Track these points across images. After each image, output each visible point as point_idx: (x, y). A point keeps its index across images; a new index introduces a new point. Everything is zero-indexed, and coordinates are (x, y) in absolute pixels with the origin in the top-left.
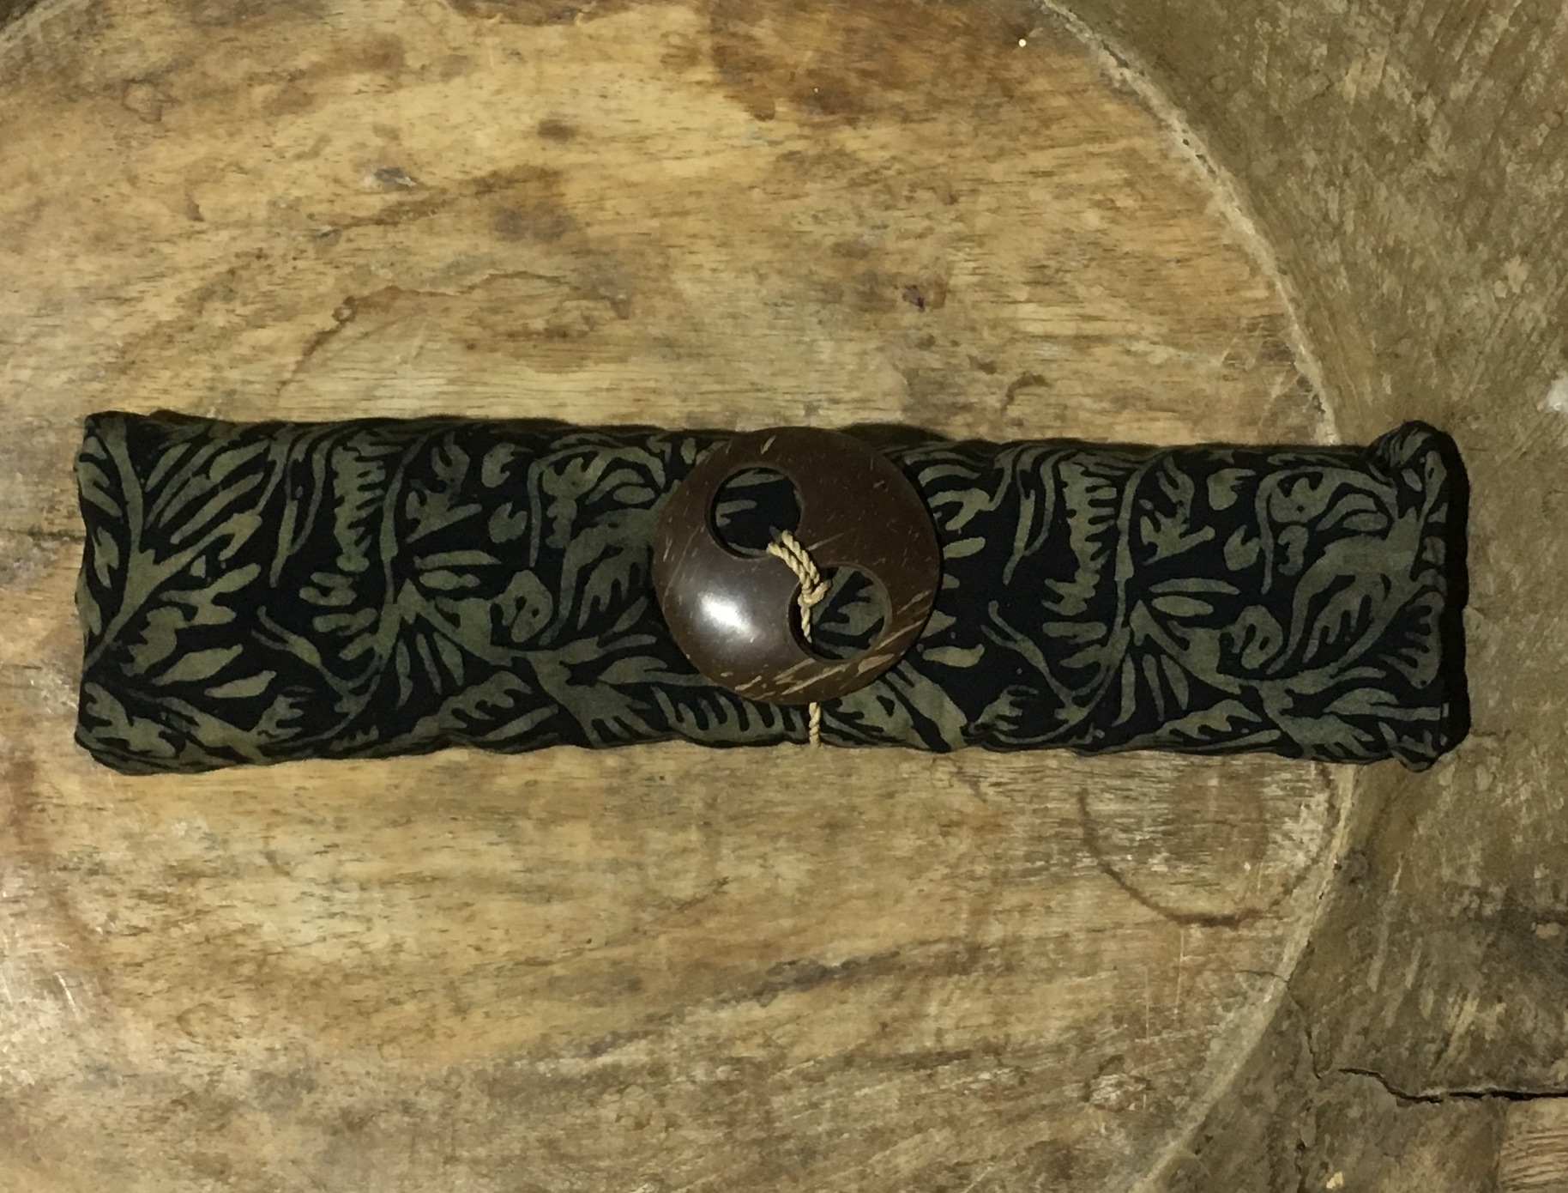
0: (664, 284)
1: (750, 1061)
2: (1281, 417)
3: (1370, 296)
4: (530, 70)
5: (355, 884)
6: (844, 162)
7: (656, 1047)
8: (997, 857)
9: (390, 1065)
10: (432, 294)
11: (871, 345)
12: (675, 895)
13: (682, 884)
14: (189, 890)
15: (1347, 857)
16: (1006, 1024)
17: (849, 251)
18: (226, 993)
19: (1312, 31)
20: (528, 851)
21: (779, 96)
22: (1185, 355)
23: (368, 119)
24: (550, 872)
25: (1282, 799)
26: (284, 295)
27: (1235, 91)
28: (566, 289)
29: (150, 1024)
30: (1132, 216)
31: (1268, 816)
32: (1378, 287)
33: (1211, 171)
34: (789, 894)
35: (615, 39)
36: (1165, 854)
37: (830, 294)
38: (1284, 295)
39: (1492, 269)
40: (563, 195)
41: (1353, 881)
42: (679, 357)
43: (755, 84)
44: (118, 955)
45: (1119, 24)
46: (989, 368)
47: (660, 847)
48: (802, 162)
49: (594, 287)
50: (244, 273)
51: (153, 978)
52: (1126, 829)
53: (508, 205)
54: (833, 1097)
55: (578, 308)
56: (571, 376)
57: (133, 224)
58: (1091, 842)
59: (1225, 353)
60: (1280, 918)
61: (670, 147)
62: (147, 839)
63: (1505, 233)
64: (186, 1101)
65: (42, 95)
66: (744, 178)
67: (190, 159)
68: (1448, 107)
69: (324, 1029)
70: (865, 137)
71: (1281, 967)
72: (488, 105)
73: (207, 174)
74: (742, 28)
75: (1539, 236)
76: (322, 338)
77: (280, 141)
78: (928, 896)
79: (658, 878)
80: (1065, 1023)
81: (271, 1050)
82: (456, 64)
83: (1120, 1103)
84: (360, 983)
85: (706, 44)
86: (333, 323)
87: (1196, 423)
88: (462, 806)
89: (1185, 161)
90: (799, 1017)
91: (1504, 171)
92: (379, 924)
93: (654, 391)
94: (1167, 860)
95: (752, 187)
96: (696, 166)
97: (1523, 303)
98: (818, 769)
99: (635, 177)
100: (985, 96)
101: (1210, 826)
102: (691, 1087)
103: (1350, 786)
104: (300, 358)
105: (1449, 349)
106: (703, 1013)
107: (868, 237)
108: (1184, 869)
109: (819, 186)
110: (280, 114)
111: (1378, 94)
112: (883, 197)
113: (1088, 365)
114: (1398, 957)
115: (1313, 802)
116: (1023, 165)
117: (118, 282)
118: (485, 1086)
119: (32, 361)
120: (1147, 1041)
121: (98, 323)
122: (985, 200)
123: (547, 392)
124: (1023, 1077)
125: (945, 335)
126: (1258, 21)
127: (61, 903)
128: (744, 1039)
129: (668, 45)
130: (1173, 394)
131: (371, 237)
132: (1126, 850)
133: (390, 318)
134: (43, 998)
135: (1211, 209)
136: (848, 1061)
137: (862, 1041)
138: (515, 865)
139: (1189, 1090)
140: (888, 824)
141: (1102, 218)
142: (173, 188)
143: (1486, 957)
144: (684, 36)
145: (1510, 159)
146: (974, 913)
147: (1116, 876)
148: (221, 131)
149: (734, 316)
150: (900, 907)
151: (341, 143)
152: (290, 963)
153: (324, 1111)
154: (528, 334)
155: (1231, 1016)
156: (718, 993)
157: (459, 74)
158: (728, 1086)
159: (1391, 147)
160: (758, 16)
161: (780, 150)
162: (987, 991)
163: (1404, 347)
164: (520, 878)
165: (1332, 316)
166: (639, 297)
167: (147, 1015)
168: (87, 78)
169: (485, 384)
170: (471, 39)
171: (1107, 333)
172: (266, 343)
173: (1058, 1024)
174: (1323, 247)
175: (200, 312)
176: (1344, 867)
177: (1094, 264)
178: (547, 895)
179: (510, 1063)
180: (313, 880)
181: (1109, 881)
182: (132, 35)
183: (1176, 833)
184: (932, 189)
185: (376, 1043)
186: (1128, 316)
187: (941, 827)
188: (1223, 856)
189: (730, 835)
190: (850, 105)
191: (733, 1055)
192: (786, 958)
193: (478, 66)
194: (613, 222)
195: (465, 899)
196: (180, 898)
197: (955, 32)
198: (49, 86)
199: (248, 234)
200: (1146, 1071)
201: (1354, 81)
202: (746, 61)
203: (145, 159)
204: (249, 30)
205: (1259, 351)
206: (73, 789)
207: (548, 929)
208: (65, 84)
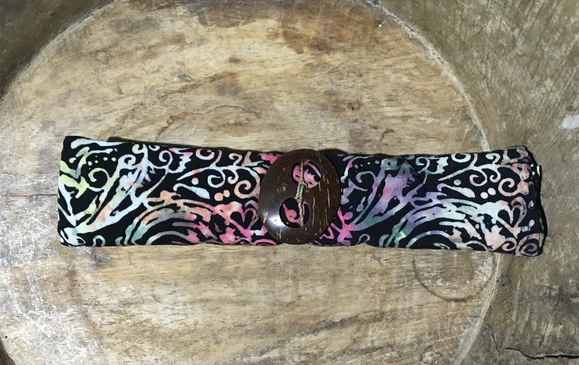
0: (271, 107)
1: (312, 353)
2: (469, 138)
3: (497, 97)
4: (225, 41)
5: (182, 304)
6: (326, 66)
7: (282, 351)
8: (388, 283)
9: (195, 362)
10: (197, 114)
11: (338, 122)
12: (285, 301)
13: (287, 298)
14: (128, 309)
15: (501, 277)
16: (394, 337)
17: (329, 93)
18: (141, 342)
19: (476, 12)
20: (237, 289)
21: (304, 46)
22: (437, 120)
23: (174, 60)
24: (244, 296)
25: (478, 260)
26: (151, 116)
27: (449, 35)
28: (240, 110)
29: (116, 353)
30: (418, 78)
31: (474, 265)
32: (500, 94)
33: (442, 62)
34: (321, 299)
35: (252, 31)
36: (441, 279)
37: (324, 107)
38: (467, 100)
39: (540, 84)
40: (238, 80)
41: (503, 285)
42: (277, 130)
43: (297, 42)
44: (105, 331)
45: (411, 18)
46: (376, 128)
47: (280, 285)
48: (313, 66)
49: (249, 109)
50: (138, 110)
51: (117, 338)
52: (428, 272)
53: (221, 84)
55: (244, 116)
56: (243, 137)
57: (100, 96)
58: (417, 277)
59: (450, 119)
60: (480, 298)
61: (271, 64)
62: (113, 293)
63: (545, 71)
65: (70, 57)
66: (295, 72)
67: (118, 75)
68: (523, 32)
69: (174, 351)
70: (332, 57)
71: (482, 314)
72: (212, 53)
73: (124, 79)
75: (557, 70)
76: (163, 129)
77: (147, 68)
78: (366, 297)
79: (279, 296)
80: (413, 336)
82: (202, 41)
83: (432, 360)
84: (184, 336)
85: (281, 31)
86: (167, 125)
87: (442, 141)
88: (215, 276)
89: (434, 60)
90: (327, 339)
91: (544, 50)
92: (190, 316)
93: (271, 141)
94: (442, 281)
95: (297, 75)
96: (279, 70)
97: (552, 94)
98: (329, 258)
99: (260, 74)
100: (369, 42)
101: (455, 270)
102: (294, 364)
104: (156, 136)
105: (525, 112)
106: (296, 339)
107: (335, 89)
108: (448, 284)
109: (318, 73)
110: (146, 59)
111: (499, 30)
112: (339, 76)
113: (407, 125)
114: (522, 310)
115: (488, 260)
116: (383, 63)
117: (96, 115)
120: (440, 340)
121: (90, 128)
122: (371, 75)
123: (236, 143)
124: (400, 354)
125: (361, 118)
126: (457, 11)
127: (86, 316)
128: (310, 347)
129: (269, 32)
130: (434, 133)
131: (178, 97)
132: (428, 279)
133: (185, 122)
134: (81, 347)
135: (443, 74)
136: (344, 352)
137: (348, 345)
138: (233, 294)
139: (454, 356)
140: (352, 275)
141: (409, 79)
142: (113, 84)
143: (554, 309)
144: (273, 29)
145: (546, 46)
146: (382, 301)
147: (426, 287)
148: (128, 65)
149: (294, 116)
150: (356, 302)
151: (166, 68)
152: (161, 331)
154: (229, 125)
155: (466, 331)
156: (300, 332)
157: (203, 44)
158: (305, 363)
159: (503, 47)
160: (297, 21)
161: (306, 63)
162: (387, 327)
163: (509, 113)
164: (235, 299)
165: (484, 105)
166: (264, 111)
167: (116, 350)
168: (84, 51)
169: (216, 141)
170: (206, 33)
171: (412, 115)
172: (145, 132)
173: (411, 336)
174: (480, 83)
175: (124, 123)
176: (500, 281)
177: (407, 93)
178: (244, 303)
179: (234, 359)
180: (168, 303)
181: (424, 289)
182: (98, 37)
183: (444, 272)
184: (354, 73)
185: (191, 355)
186: (418, 109)
187: (369, 274)
188: (460, 279)
189: (302, 281)
190: (327, 48)
191: (307, 352)
192: (322, 319)
193: (209, 41)
194: (254, 88)
195: (218, 306)
196: (125, 311)
197: (358, 23)
198: (72, 54)
199: (138, 97)
200: (440, 350)
201: (490, 27)
202: (294, 35)
203: (103, 76)
204: (135, 33)
205: (461, 118)
206: (89, 278)
207: (245, 314)
208: (77, 53)
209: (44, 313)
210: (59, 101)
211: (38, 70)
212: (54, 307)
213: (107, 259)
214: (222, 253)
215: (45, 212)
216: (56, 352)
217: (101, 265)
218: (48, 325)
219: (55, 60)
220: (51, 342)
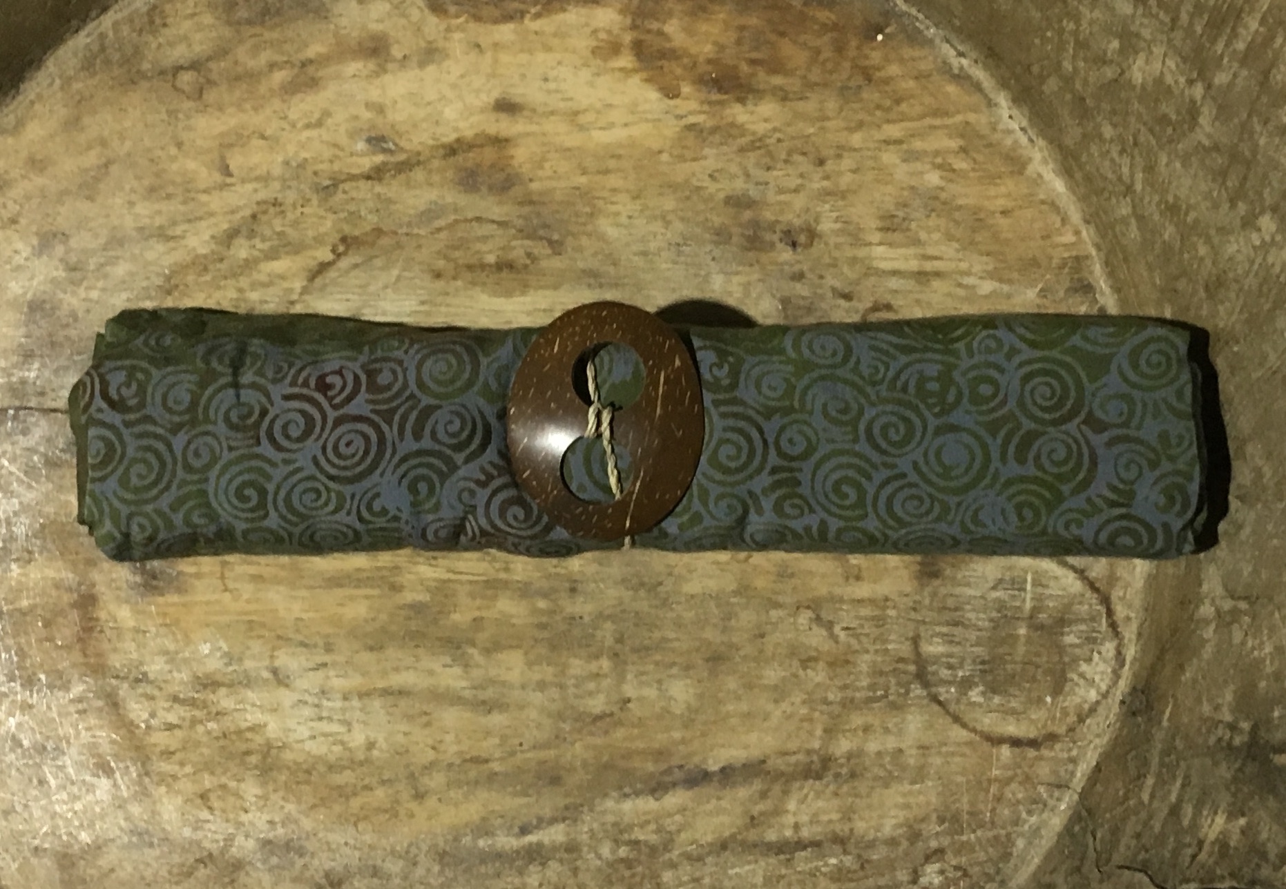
0: (589, 228)
1: (646, 843)
3: (1155, 242)
4: (488, 57)
5: (339, 696)
6: (734, 132)
7: (572, 829)
8: (846, 687)
9: (364, 838)
10: (407, 234)
11: (756, 276)
12: (589, 710)
13: (595, 701)
14: (212, 696)
15: (1130, 694)
16: (850, 820)
17: (737, 202)
18: (238, 776)
19: (1107, 29)
20: (476, 673)
21: (684, 79)
22: (1007, 287)
23: (359, 97)
24: (491, 689)
25: (1079, 645)
26: (294, 234)
27: (1049, 76)
28: (513, 231)
29: (179, 800)
30: (965, 177)
32: (1161, 235)
33: (1031, 140)
34: (678, 712)
35: (555, 35)
36: (981, 688)
37: (721, 236)
38: (1087, 240)
39: (1249, 223)
40: (512, 157)
41: (1134, 714)
42: (601, 286)
43: (666, 69)
44: (155, 745)
45: (957, 23)
46: (847, 297)
47: (578, 672)
48: (702, 131)
49: (535, 230)
50: (264, 218)
51: (182, 764)
52: (950, 667)
53: (470, 164)
54: (711, 874)
55: (522, 246)
56: (516, 299)
57: (179, 179)
58: (922, 677)
59: (1040, 286)
60: (1074, 742)
61: (596, 120)
62: (181, 655)
63: (1260, 194)
64: (207, 861)
65: (112, 78)
66: (656, 146)
67: (223, 128)
68: (1214, 91)
69: (314, 807)
70: (752, 113)
71: (1075, 780)
72: (454, 86)
73: (238, 139)
74: (655, 26)
76: (323, 267)
77: (293, 115)
78: (790, 716)
79: (576, 696)
80: (898, 821)
81: (271, 822)
82: (430, 54)
83: (942, 887)
84: (341, 773)
85: (628, 38)
86: (330, 257)
88: (422, 636)
89: (1009, 132)
90: (685, 810)
92: (355, 725)
94: (983, 694)
95: (660, 152)
96: (618, 134)
97: (1273, 250)
99: (568, 144)
100: (849, 79)
101: (1019, 668)
102: (599, 863)
103: (1134, 637)
104: (305, 283)
105: (1215, 286)
106: (610, 804)
107: (753, 192)
108: (997, 700)
109: (714, 151)
110: (293, 93)
111: (1159, 81)
112: (767, 160)
113: (925, 296)
114: (1166, 777)
115: (1103, 649)
116: (878, 135)
117: (166, 223)
118: (437, 858)
119: (100, 284)
120: (964, 838)
121: (150, 255)
122: (847, 163)
123: (497, 312)
124: (863, 864)
125: (812, 270)
126: (1065, 22)
128: (642, 826)
129: (597, 39)
131: (364, 190)
132: (950, 683)
133: (375, 252)
134: (99, 777)
135: (1030, 170)
136: (723, 845)
137: (734, 830)
138: (464, 684)
139: (998, 878)
140: (760, 658)
141: (941, 178)
142: (210, 150)
143: (1235, 779)
144: (609, 32)
145: (1261, 134)
146: (825, 731)
147: (940, 703)
148: (248, 106)
149: (644, 254)
150: (766, 724)
151: (340, 116)
152: (288, 756)
153: (312, 872)
154: (483, 266)
155: (1033, 819)
156: (620, 788)
157: (433, 61)
158: (628, 863)
159: (1169, 122)
160: (670, 14)
161: (685, 122)
162: (836, 794)
163: (1181, 284)
164: (467, 694)
165: (1126, 260)
166: (570, 238)
167: (178, 792)
168: (146, 66)
169: (448, 305)
170: (443, 35)
171: (943, 269)
172: (279, 271)
173: (894, 821)
174: (1118, 202)
175: (229, 247)
176: (1128, 702)
177: (933, 214)
178: (488, 707)
179: (456, 839)
180: (306, 691)
181: (936, 708)
182: (181, 32)
183: (991, 671)
184: (804, 154)
185: (353, 819)
186: (960, 256)
187: (800, 660)
188: (1030, 690)
189: (633, 664)
190: (741, 86)
191: (633, 837)
192: (675, 761)
193: (447, 56)
194: (550, 178)
195: (425, 708)
196: (204, 702)
197: (825, 28)
198: (116, 72)
199: (266, 187)
200: (964, 860)
201: (1140, 69)
202: (658, 51)
203: (189, 128)
204: (272, 28)
205: (1067, 284)
206: (125, 614)
207: (488, 733)
208: (129, 71)
209: (19, 688)
210: (80, 187)
211: (37, 107)
212: (43, 677)
213: (170, 575)
214: (445, 581)
215: (31, 450)
216: (42, 782)
217: (156, 588)
218: (27, 717)
219: (77, 86)
220: (31, 757)
